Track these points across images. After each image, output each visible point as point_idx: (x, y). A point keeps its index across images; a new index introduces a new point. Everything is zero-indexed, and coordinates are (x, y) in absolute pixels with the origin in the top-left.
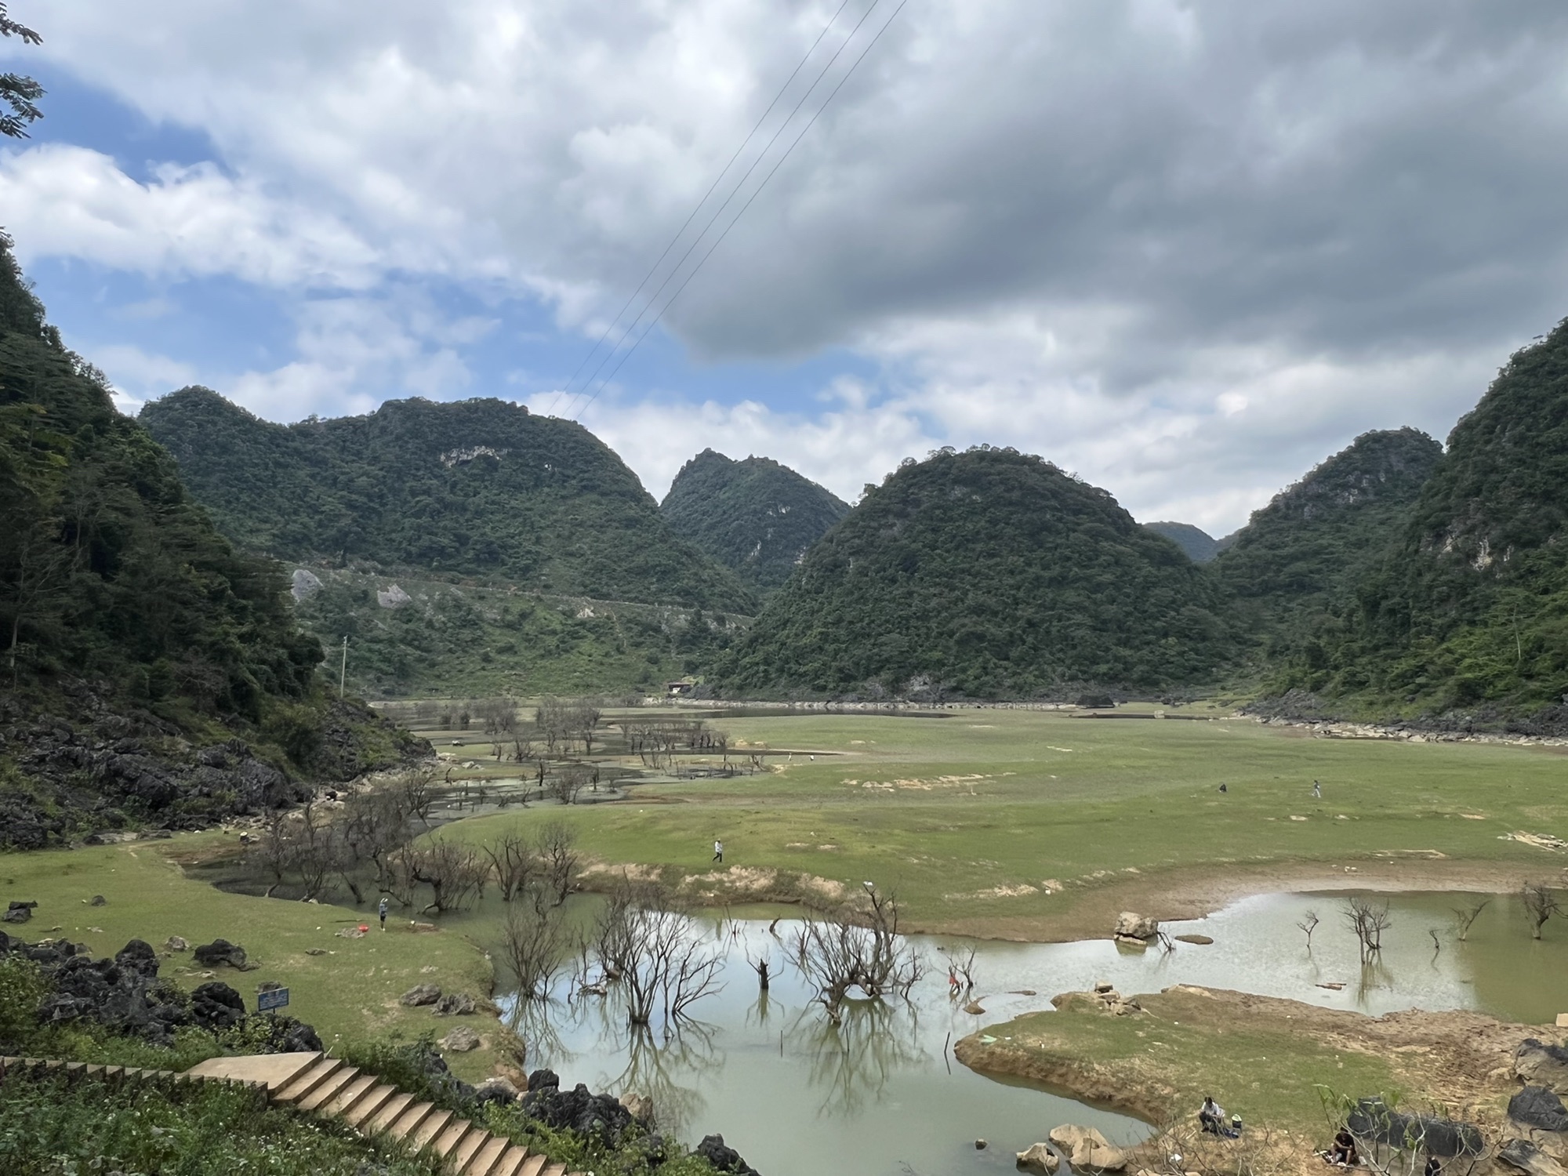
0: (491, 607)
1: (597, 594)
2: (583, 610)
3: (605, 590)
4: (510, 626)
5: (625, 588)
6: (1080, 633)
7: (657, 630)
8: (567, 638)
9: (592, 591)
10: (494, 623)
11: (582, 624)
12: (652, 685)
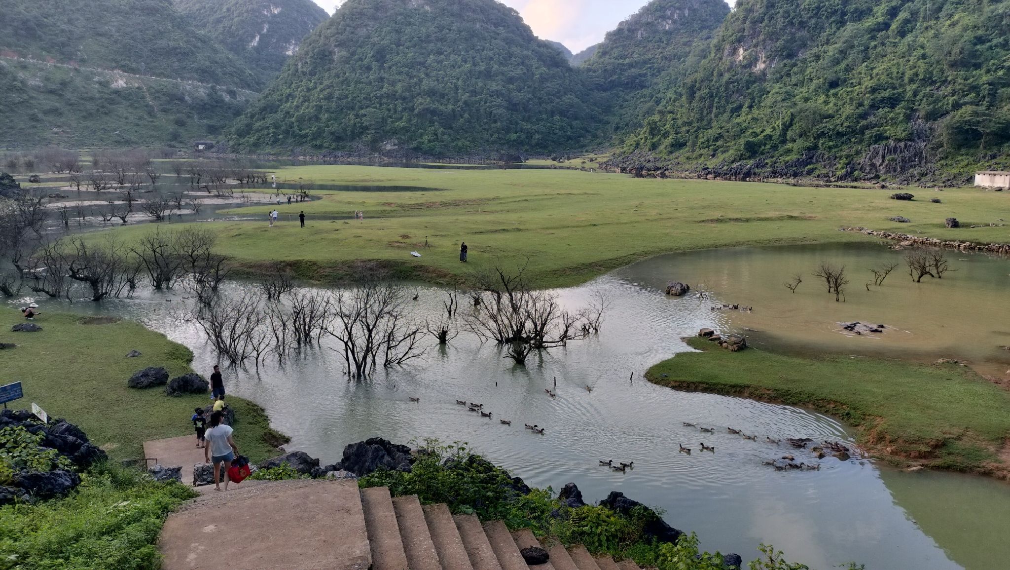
0: (34, 76)
1: (126, 69)
2: (117, 81)
3: (134, 65)
4: (52, 92)
5: (152, 65)
6: (500, 111)
7: (182, 99)
8: (106, 104)
9: (122, 66)
10: (37, 89)
11: (117, 92)
12: (181, 142)
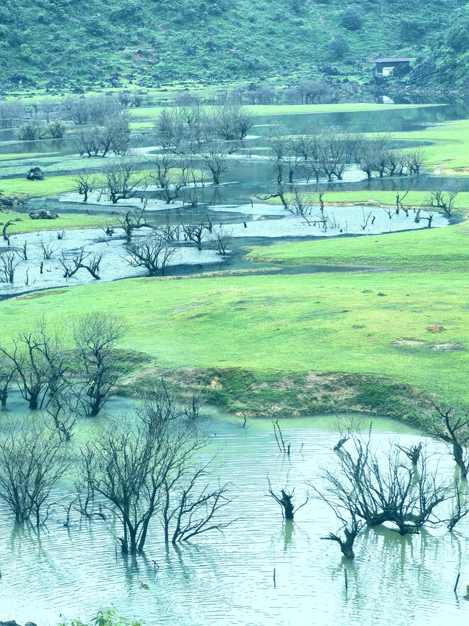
12: (349, 63)
